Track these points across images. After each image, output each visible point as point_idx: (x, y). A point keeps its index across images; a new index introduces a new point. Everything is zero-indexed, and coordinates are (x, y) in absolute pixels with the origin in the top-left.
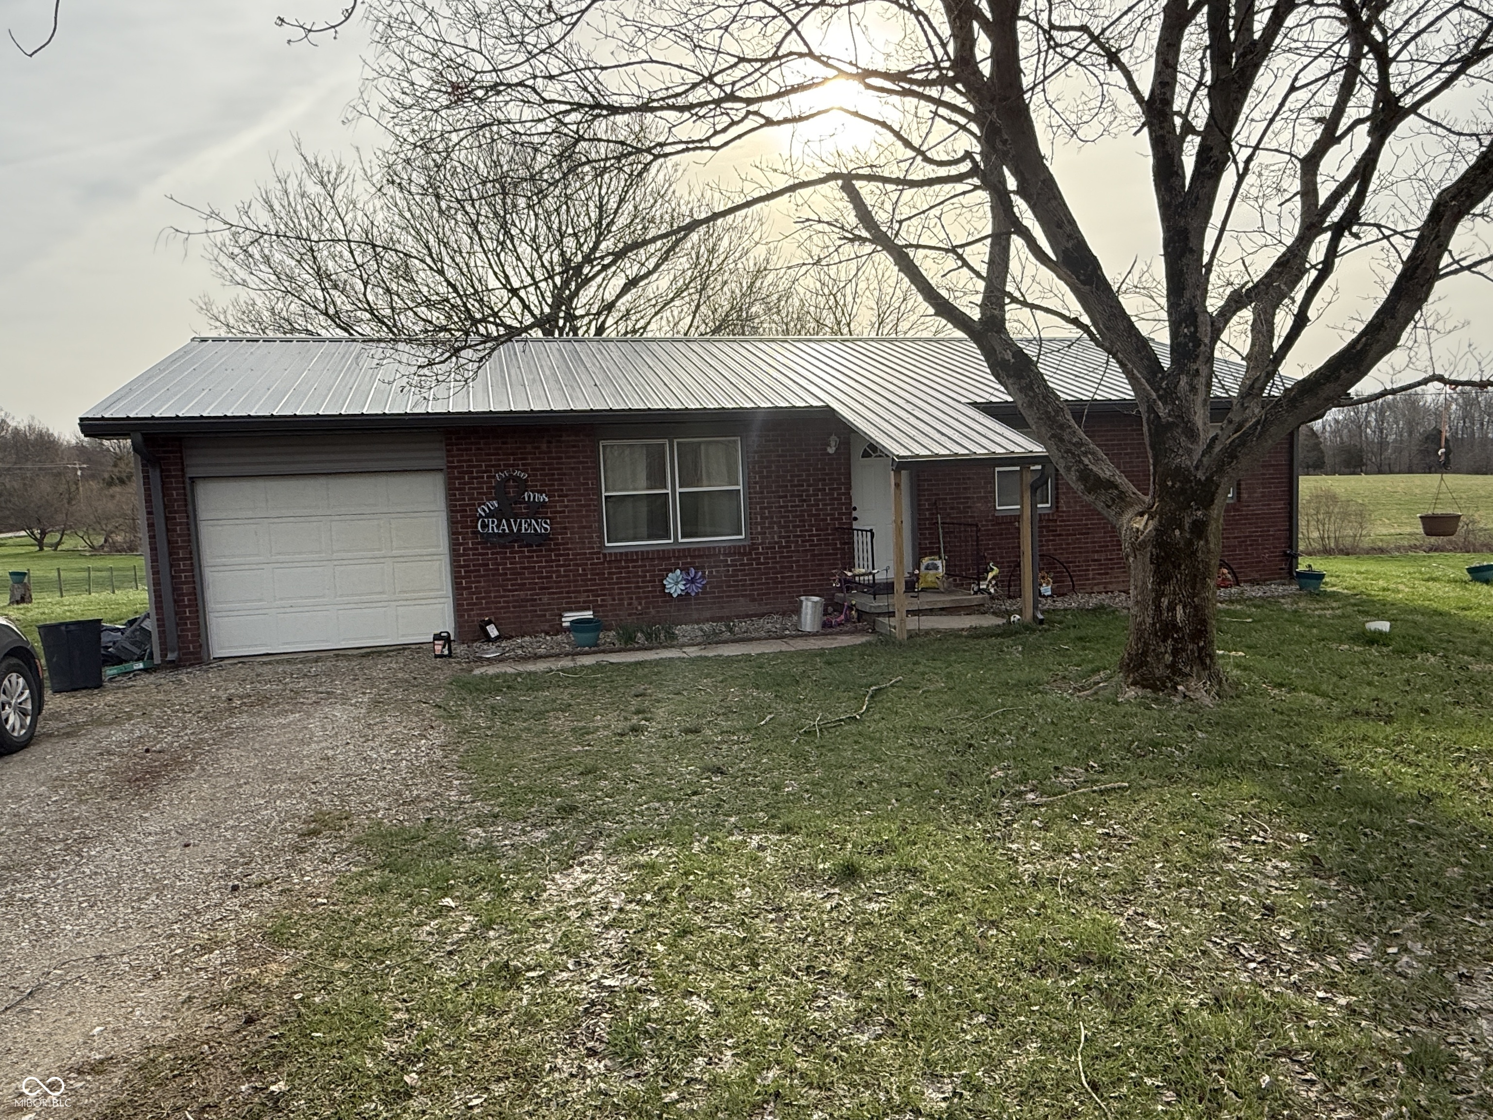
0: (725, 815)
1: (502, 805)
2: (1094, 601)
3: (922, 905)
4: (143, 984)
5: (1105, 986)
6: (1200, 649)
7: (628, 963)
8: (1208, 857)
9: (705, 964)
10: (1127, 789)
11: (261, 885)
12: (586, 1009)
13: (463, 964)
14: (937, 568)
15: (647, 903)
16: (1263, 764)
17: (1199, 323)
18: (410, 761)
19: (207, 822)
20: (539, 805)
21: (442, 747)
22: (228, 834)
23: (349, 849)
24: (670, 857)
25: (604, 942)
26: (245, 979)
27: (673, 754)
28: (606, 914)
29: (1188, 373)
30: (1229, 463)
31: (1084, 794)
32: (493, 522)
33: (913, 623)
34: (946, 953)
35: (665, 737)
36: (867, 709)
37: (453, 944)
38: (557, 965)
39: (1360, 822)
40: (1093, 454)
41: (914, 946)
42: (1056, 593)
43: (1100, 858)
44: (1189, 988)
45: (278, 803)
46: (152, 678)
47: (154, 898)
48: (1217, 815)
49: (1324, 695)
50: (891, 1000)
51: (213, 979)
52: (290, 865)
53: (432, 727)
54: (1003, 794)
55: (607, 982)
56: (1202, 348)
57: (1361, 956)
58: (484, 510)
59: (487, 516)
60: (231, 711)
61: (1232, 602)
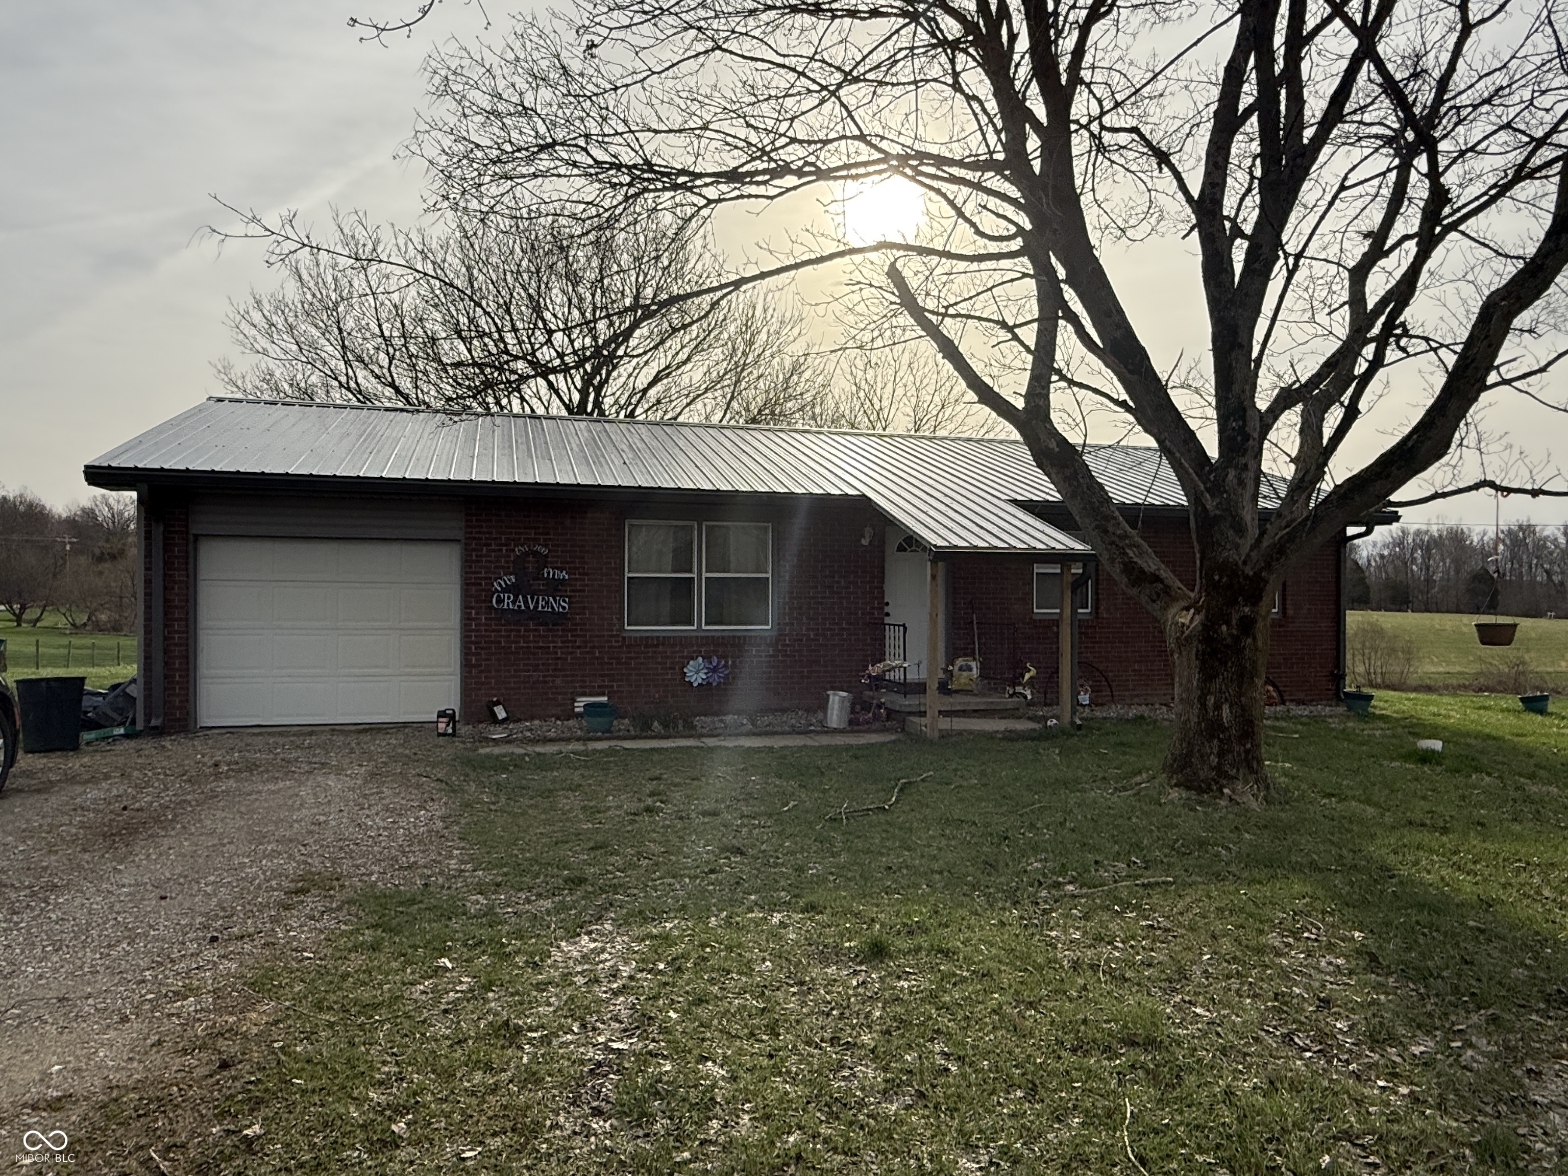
0: (744, 893)
1: (506, 874)
2: (1133, 712)
3: (955, 984)
4: (108, 1027)
5: (1152, 1066)
6: (1247, 752)
7: (637, 1028)
8: (1260, 950)
9: (721, 1031)
10: (1171, 884)
11: (242, 937)
12: (591, 1070)
13: (459, 1022)
14: (970, 669)
15: (660, 972)
16: (1314, 866)
17: (1248, 418)
18: (409, 829)
19: (186, 877)
20: (546, 876)
21: (443, 818)
22: (209, 889)
23: (339, 909)
24: (684, 930)
25: (612, 1008)
26: (221, 1026)
27: (690, 834)
28: (615, 982)
29: (1236, 467)
30: (1278, 560)
31: (1128, 887)
32: (509, 598)
33: (945, 724)
34: (980, 1030)
35: (681, 818)
36: (897, 801)
37: (448, 1003)
38: (561, 1027)
39: (1418, 923)
40: (1138, 547)
41: (945, 1021)
42: (1093, 703)
43: (1144, 948)
44: (1241, 1072)
45: (264, 862)
46: (132, 744)
47: (125, 946)
48: (1268, 912)
49: (1376, 805)
50: (921, 1072)
51: (187, 1024)
52: (275, 920)
53: (432, 800)
54: (1040, 884)
55: (615, 1045)
56: (1251, 442)
57: (1422, 1049)
58: (500, 585)
59: (504, 591)
60: (218, 776)
61: (1277, 719)
